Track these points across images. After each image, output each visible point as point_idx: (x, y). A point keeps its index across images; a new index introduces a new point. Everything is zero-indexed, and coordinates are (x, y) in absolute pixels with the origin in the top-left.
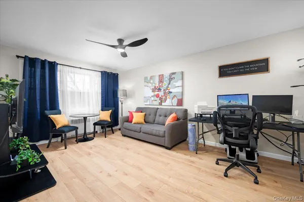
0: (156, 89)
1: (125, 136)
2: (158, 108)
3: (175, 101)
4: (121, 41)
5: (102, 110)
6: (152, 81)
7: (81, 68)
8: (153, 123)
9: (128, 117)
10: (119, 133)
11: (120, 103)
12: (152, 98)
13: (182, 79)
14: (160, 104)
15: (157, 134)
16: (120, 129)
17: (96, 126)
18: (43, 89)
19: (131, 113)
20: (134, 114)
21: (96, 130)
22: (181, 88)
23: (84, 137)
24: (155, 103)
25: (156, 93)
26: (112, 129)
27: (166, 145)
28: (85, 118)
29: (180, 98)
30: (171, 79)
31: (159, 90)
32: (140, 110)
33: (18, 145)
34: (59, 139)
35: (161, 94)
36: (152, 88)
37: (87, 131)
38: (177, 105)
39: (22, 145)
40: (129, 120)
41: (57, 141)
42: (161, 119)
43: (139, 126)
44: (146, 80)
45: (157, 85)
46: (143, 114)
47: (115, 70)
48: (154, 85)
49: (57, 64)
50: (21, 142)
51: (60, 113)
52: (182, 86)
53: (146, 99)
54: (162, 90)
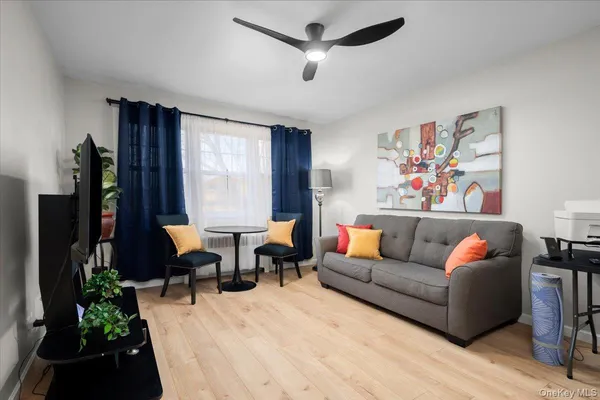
0: (413, 165)
1: (327, 287)
2: (419, 219)
3: (475, 200)
4: (315, 29)
5: (275, 219)
6: (399, 145)
7: (227, 120)
8: (405, 259)
9: (336, 239)
10: (313, 277)
11: (315, 204)
12: (402, 192)
13: (501, 131)
14: (426, 207)
15: (422, 291)
16: (315, 269)
17: (261, 257)
18: (155, 169)
19: (343, 229)
20: (352, 232)
21: (261, 266)
22: (498, 157)
23: (234, 279)
24: (409, 203)
25: (413, 176)
26: (297, 265)
27: (451, 331)
28: (237, 236)
29: (493, 188)
30: (459, 133)
31: (423, 167)
32: (366, 223)
33: (100, 287)
34: (186, 279)
35: (429, 178)
36: (398, 162)
37: (243, 266)
38: (483, 212)
39: (106, 288)
40: (337, 246)
41: (182, 284)
42: (431, 250)
43: (367, 264)
44: (383, 142)
45: (416, 154)
46: (376, 233)
47: (304, 121)
48: (406, 154)
49: (181, 113)
50: (104, 280)
51: (185, 221)
52: (502, 153)
53: (385, 193)
54: (432, 167)
